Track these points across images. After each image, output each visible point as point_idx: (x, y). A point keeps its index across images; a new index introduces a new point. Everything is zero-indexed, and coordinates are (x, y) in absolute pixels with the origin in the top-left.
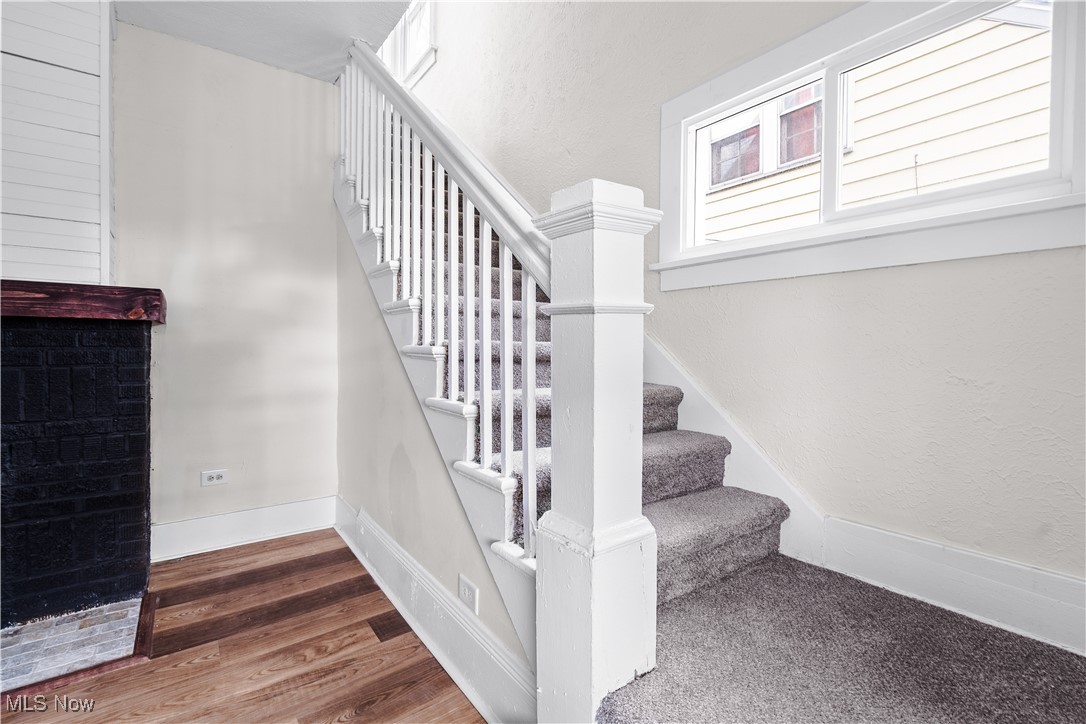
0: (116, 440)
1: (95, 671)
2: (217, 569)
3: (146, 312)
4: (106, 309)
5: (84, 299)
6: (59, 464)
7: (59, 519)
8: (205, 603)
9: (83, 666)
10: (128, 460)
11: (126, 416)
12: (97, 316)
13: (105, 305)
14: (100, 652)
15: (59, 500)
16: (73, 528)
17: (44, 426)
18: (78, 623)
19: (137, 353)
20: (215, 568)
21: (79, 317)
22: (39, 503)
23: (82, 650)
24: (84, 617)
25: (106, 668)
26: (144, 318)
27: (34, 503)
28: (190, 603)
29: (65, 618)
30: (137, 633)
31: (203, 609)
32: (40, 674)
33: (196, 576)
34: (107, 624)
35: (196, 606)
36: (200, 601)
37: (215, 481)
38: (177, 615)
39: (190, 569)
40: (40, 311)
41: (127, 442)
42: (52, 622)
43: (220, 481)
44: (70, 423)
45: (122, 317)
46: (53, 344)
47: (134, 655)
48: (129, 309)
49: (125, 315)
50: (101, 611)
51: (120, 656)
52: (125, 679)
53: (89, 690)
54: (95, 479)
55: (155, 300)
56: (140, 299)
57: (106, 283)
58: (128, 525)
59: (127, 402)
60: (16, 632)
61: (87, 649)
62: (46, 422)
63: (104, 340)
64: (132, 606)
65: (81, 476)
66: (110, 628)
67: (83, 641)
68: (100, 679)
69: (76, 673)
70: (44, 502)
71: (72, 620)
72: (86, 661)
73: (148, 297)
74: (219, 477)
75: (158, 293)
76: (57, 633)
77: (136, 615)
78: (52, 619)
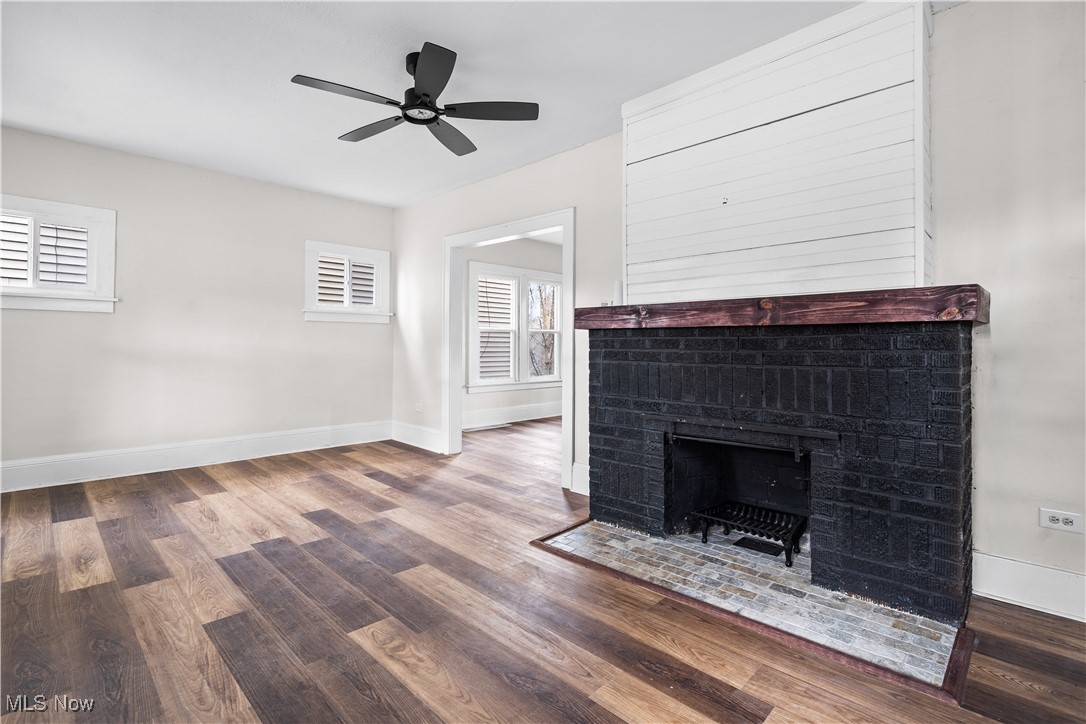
0: (929, 447)
1: (902, 680)
2: (1063, 644)
3: (960, 311)
4: (918, 311)
5: (897, 303)
6: (877, 459)
7: (877, 511)
8: (1040, 681)
9: (892, 667)
10: (942, 470)
11: (939, 423)
12: (910, 319)
13: (917, 308)
14: (909, 662)
15: (876, 493)
16: (889, 524)
17: (864, 422)
18: (893, 620)
19: (952, 357)
20: (1060, 640)
21: (893, 321)
22: (861, 491)
23: (892, 649)
24: (898, 617)
25: (912, 683)
26: (959, 317)
27: (858, 490)
28: (1017, 668)
29: (882, 609)
30: (948, 666)
31: (1036, 686)
32: (856, 650)
33: (1030, 637)
34: (918, 637)
35: (1028, 678)
36: (1032, 673)
37: (1060, 525)
38: (999, 673)
39: (1022, 625)
40: (861, 318)
41: (941, 451)
42: (871, 607)
43: (1068, 528)
44: (886, 422)
45: (933, 318)
46: (873, 347)
47: (942, 689)
48: (941, 310)
49: (937, 316)
50: (914, 620)
51: (928, 680)
52: (931, 710)
53: (895, 695)
54: (909, 482)
55: (970, 297)
56: (954, 298)
57: (921, 284)
58: (943, 541)
59: (941, 408)
60: (843, 600)
61: (898, 652)
62: (866, 418)
63: (917, 343)
64: (945, 632)
65: (896, 476)
66: (921, 643)
67: (895, 641)
68: (905, 692)
69: (886, 670)
70: (865, 491)
71: (888, 614)
72: (895, 663)
73: (962, 295)
74: (1068, 522)
75: (975, 289)
76: (874, 619)
77: (950, 645)
78: (871, 603)
